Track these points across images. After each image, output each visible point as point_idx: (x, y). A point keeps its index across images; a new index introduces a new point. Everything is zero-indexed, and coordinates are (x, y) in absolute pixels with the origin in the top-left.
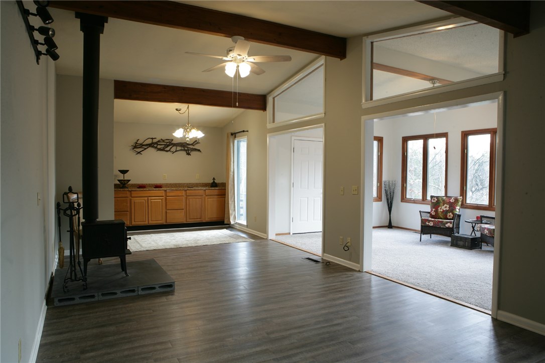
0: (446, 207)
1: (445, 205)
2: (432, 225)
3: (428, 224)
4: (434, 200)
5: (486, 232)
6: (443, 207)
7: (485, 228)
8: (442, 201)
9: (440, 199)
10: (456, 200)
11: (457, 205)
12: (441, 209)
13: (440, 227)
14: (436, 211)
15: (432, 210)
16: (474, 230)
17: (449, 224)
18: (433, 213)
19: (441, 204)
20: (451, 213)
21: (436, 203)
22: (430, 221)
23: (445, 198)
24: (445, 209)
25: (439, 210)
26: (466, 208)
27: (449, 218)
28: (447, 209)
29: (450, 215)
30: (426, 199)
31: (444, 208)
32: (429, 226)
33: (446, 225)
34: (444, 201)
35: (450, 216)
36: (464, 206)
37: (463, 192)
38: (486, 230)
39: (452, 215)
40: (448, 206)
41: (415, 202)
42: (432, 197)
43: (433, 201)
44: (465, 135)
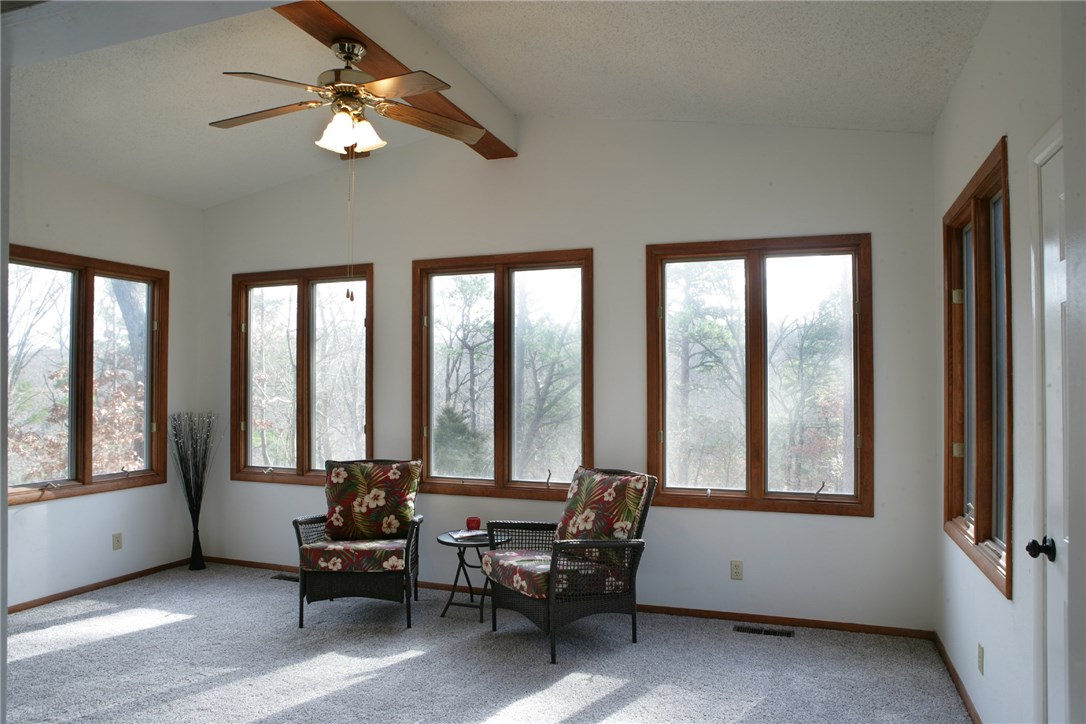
0: (376, 498)
1: (374, 491)
2: (339, 566)
3: (323, 565)
4: (338, 475)
5: (518, 582)
6: (368, 499)
7: (513, 570)
8: (361, 478)
9: (357, 471)
10: (406, 471)
11: (408, 488)
12: (361, 505)
13: (366, 573)
14: (347, 513)
15: (332, 511)
16: (462, 563)
17: (393, 560)
18: (337, 521)
19: (362, 489)
20: (392, 517)
21: (345, 483)
22: (330, 555)
23: (370, 465)
24: (373, 505)
25: (357, 509)
26: (431, 492)
27: (387, 531)
28: (382, 503)
29: (391, 522)
30: (310, 470)
31: (371, 500)
32: (327, 572)
33: (385, 565)
34: (368, 476)
35: (389, 525)
36: (429, 486)
37: (420, 444)
38: (517, 577)
39: (396, 523)
40: (383, 494)
41: (276, 477)
42: (330, 465)
43: (335, 480)
44: (424, 272)
